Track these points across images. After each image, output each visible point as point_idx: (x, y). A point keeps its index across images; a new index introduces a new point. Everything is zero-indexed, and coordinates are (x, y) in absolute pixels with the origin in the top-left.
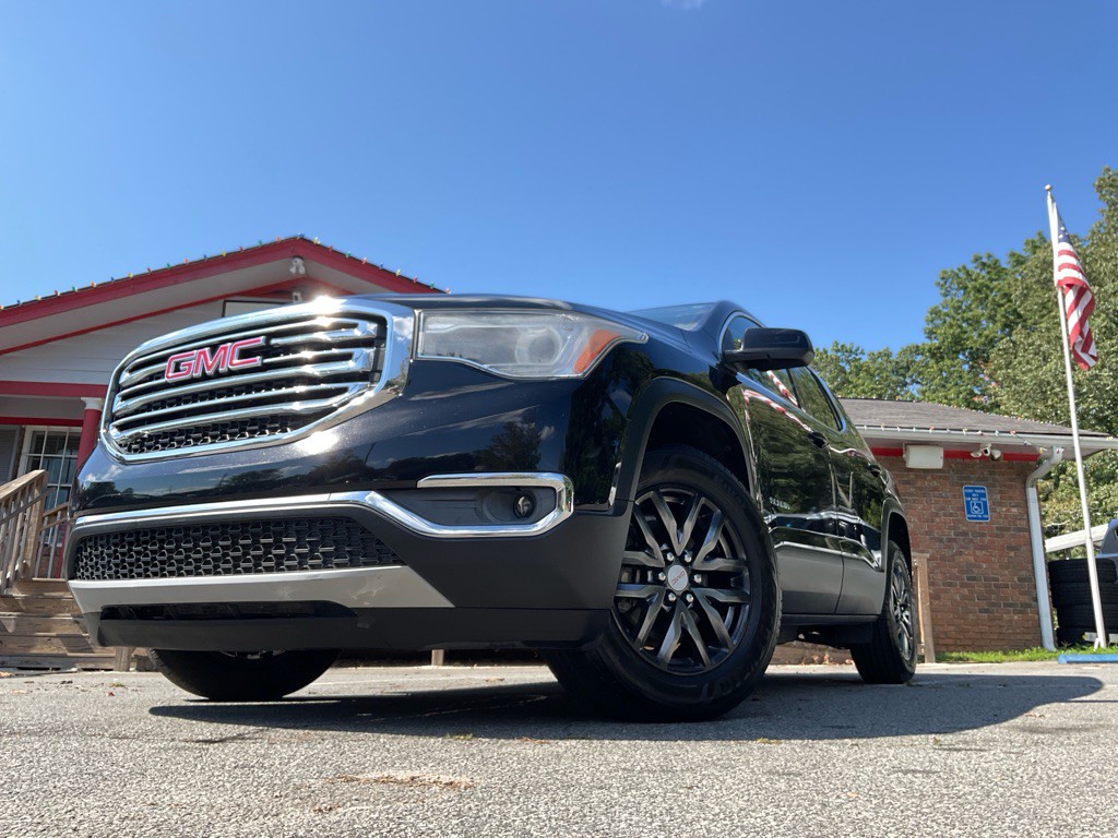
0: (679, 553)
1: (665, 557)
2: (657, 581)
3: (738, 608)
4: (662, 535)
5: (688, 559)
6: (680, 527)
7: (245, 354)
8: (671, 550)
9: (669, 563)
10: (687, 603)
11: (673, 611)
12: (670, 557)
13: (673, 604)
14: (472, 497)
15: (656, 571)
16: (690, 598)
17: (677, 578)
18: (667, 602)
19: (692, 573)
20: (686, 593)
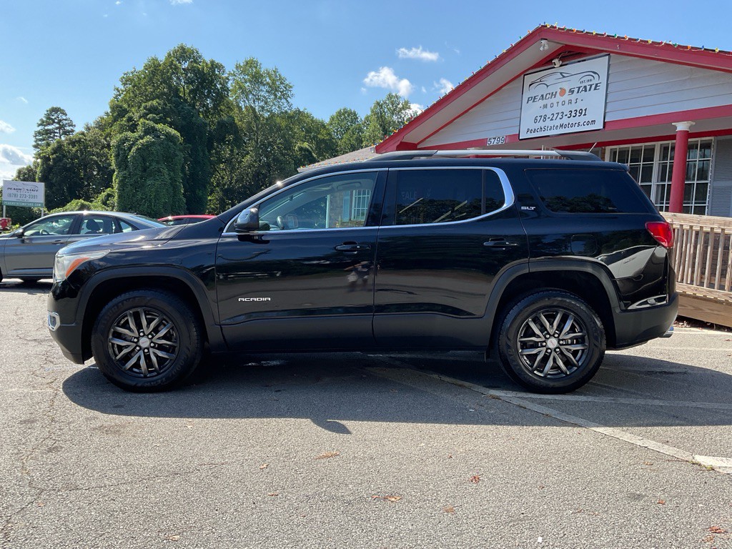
0: (146, 334)
2: (132, 341)
9: (140, 336)
16: (146, 351)
17: (144, 342)
19: (151, 342)
20: (146, 348)
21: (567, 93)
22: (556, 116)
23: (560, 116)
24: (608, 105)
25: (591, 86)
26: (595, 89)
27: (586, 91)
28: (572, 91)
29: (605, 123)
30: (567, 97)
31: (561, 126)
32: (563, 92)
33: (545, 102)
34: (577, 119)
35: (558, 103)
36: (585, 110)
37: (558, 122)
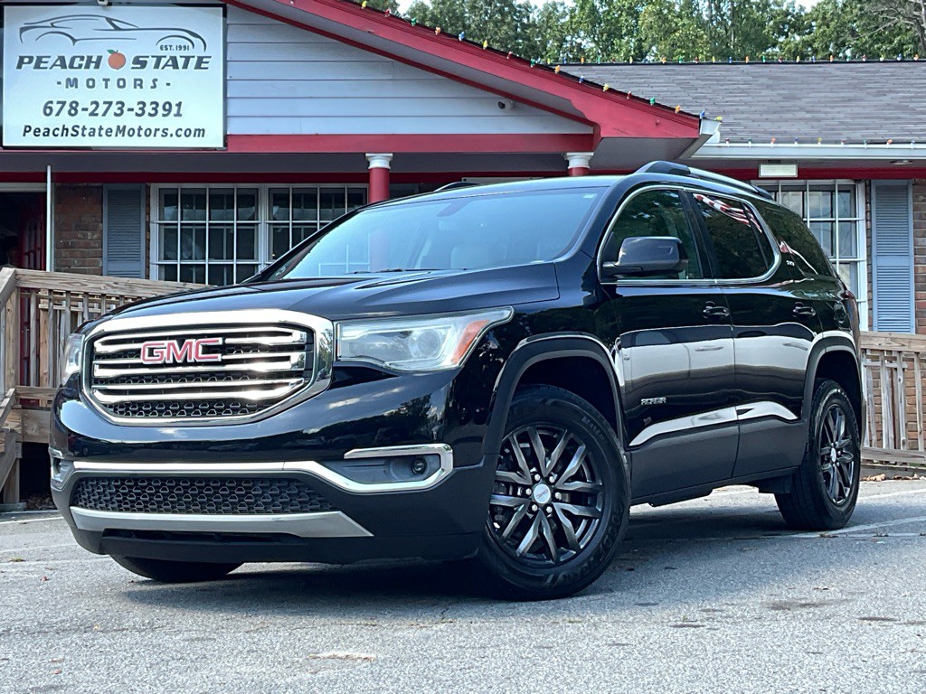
0: (545, 476)
1: (533, 477)
2: (524, 495)
3: (590, 520)
4: (532, 460)
5: (552, 479)
6: (548, 455)
7: (207, 350)
8: (539, 472)
9: (535, 482)
10: (547, 514)
11: (534, 518)
12: (537, 477)
13: (535, 513)
14: (382, 462)
15: (525, 487)
16: (549, 509)
17: (541, 494)
18: (530, 511)
19: (554, 491)
20: (547, 505)
21: (129, 63)
22: (102, 108)
23: (114, 108)
24: (231, 102)
25: (187, 59)
26: (198, 66)
27: (175, 66)
28: (140, 63)
29: (226, 137)
30: (128, 72)
31: (121, 130)
32: (117, 60)
33: (71, 73)
34: (159, 122)
35: (106, 80)
36: (179, 105)
37: (111, 122)
